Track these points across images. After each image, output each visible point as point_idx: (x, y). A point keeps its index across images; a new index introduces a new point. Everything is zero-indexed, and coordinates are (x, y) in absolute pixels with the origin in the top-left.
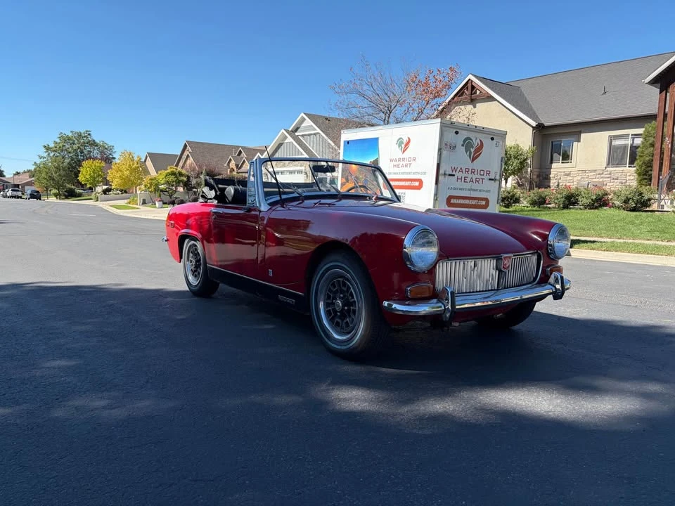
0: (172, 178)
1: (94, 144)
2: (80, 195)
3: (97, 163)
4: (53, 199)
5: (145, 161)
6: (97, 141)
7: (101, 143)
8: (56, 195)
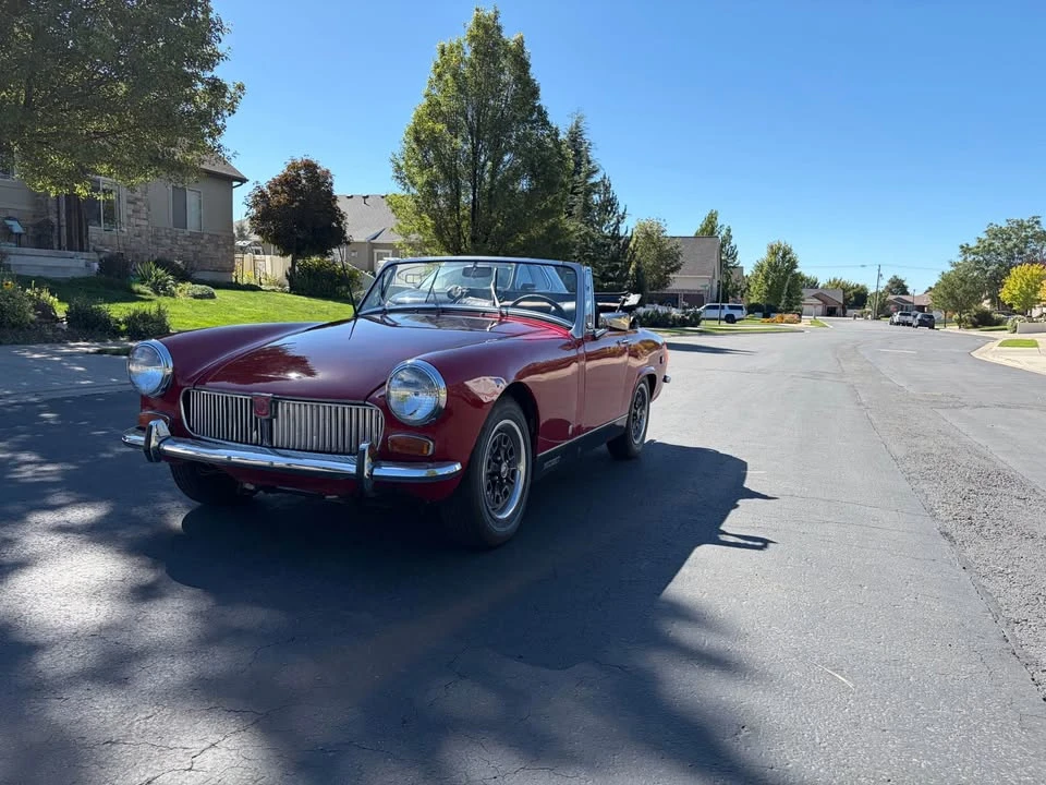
2: (999, 322)
3: (1036, 269)
4: (954, 329)
8: (959, 322)
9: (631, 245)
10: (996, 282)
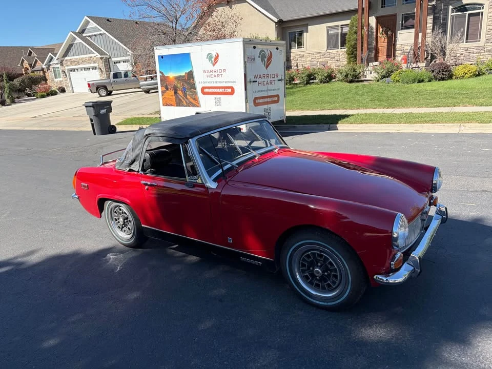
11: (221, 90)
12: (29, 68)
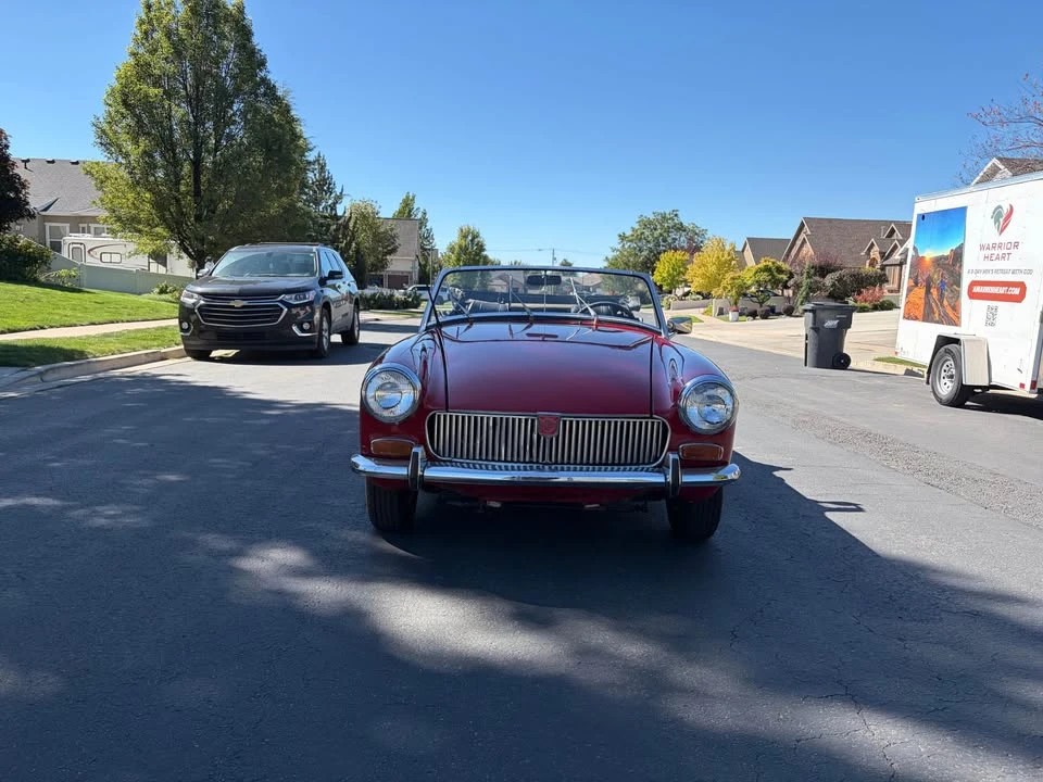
0: (764, 276)
1: (680, 228)
3: (679, 255)
5: (743, 251)
6: (685, 224)
7: (691, 227)
9: (351, 224)
10: (649, 265)
11: (1002, 290)
12: (879, 260)
